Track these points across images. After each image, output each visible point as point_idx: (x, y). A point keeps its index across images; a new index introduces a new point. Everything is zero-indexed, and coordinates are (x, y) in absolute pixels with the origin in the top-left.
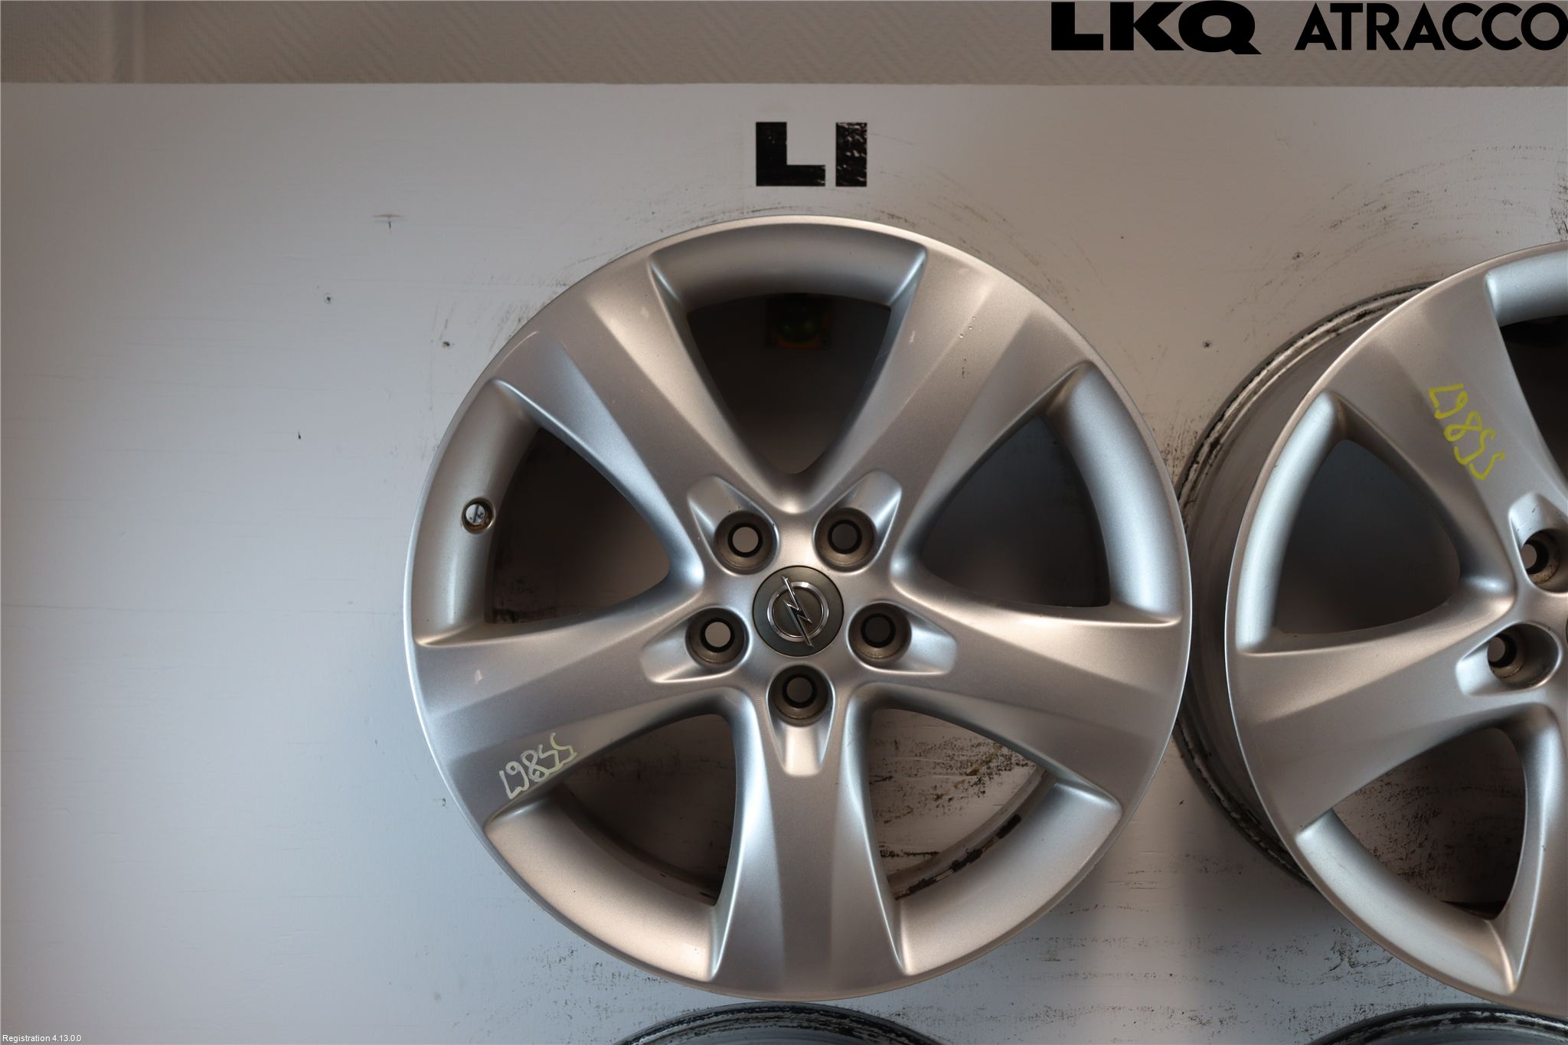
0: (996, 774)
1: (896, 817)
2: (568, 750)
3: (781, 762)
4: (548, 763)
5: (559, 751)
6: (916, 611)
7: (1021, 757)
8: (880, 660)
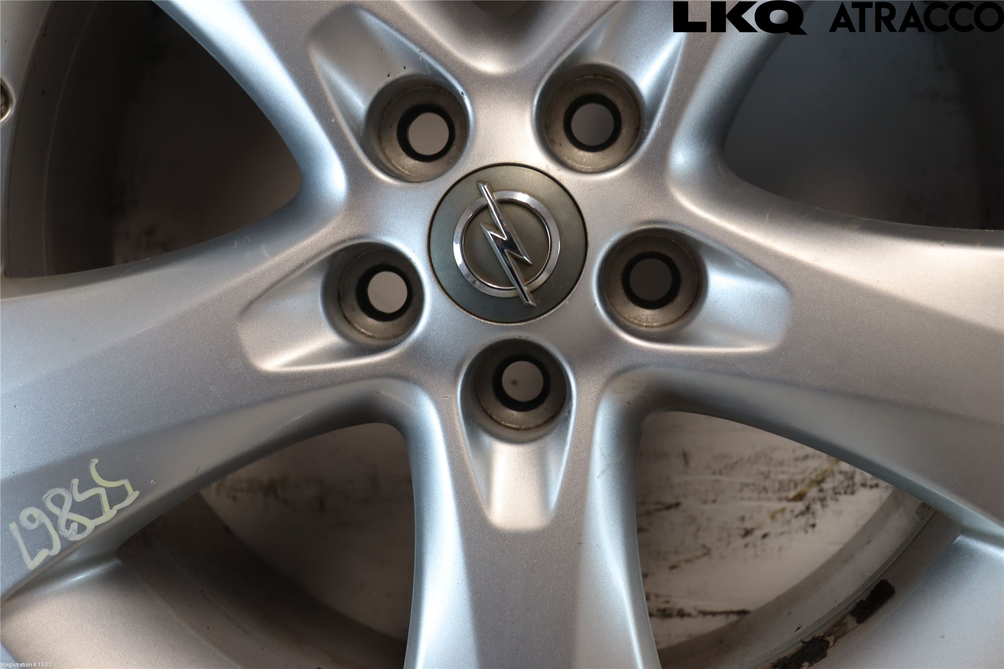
0: (832, 499)
1: (688, 561)
2: (123, 486)
3: (484, 506)
4: (91, 508)
5: (108, 490)
6: (715, 241)
7: (868, 476)
8: (654, 330)
